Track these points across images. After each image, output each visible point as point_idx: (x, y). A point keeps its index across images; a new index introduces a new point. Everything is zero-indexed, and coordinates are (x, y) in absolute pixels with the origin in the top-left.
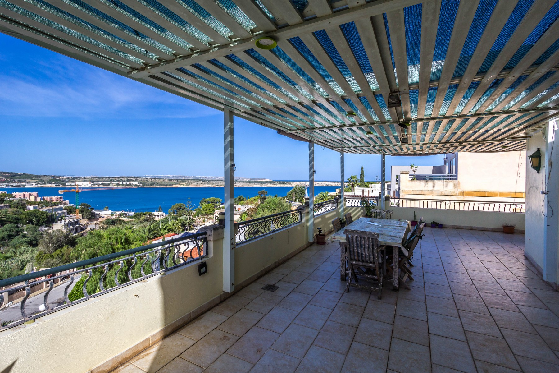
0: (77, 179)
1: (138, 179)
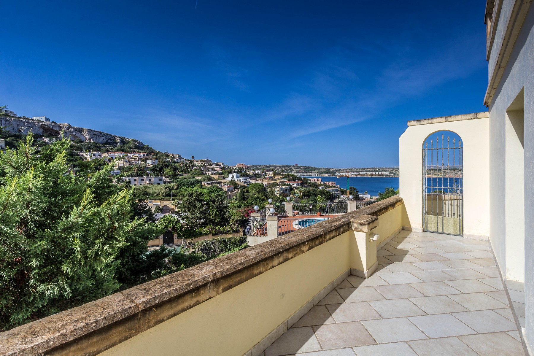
0: (342, 170)
1: (389, 169)
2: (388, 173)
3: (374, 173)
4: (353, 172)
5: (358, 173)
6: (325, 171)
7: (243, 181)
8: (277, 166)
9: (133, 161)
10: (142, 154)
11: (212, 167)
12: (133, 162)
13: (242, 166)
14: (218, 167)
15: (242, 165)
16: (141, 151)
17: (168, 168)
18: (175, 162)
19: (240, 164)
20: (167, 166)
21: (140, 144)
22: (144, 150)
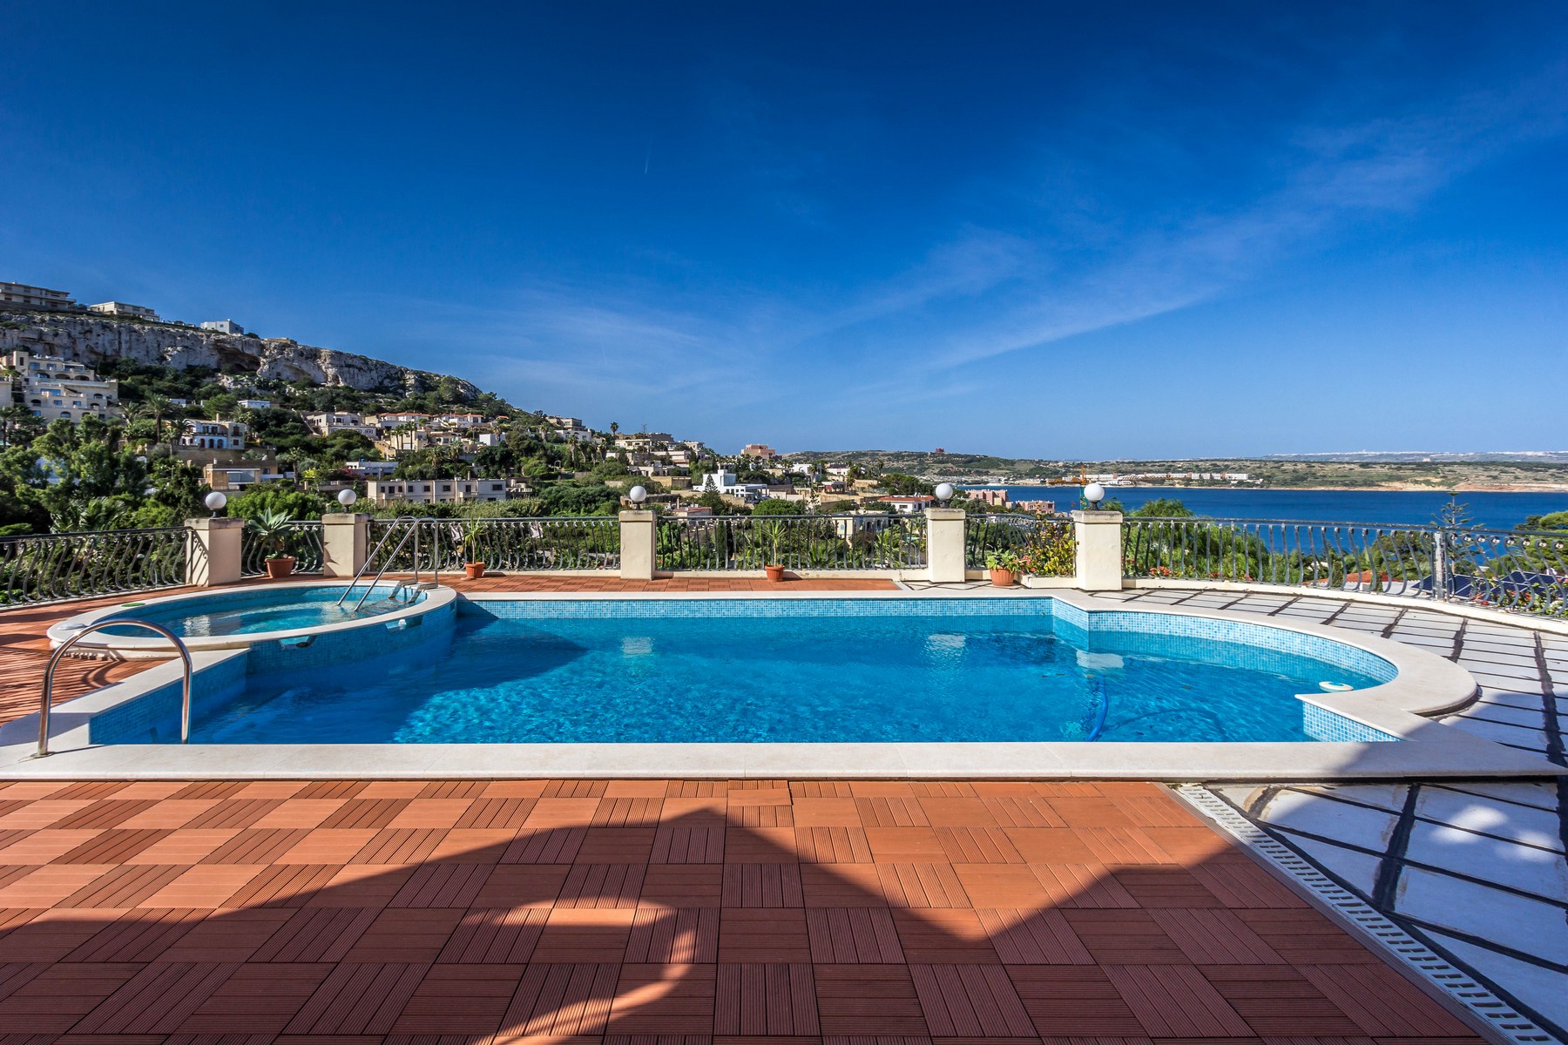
1: (1248, 464)
2: (1243, 477)
3: (1195, 476)
4: (1124, 473)
5: (1140, 476)
6: (1031, 470)
7: (742, 493)
8: (880, 453)
9: (439, 435)
10: (469, 418)
11: (664, 453)
12: (439, 440)
13: (759, 451)
14: (682, 453)
15: (760, 448)
16: (471, 410)
17: (532, 456)
18: (560, 441)
19: (753, 447)
20: (529, 451)
21: (469, 390)
22: (479, 407)
